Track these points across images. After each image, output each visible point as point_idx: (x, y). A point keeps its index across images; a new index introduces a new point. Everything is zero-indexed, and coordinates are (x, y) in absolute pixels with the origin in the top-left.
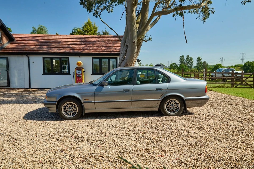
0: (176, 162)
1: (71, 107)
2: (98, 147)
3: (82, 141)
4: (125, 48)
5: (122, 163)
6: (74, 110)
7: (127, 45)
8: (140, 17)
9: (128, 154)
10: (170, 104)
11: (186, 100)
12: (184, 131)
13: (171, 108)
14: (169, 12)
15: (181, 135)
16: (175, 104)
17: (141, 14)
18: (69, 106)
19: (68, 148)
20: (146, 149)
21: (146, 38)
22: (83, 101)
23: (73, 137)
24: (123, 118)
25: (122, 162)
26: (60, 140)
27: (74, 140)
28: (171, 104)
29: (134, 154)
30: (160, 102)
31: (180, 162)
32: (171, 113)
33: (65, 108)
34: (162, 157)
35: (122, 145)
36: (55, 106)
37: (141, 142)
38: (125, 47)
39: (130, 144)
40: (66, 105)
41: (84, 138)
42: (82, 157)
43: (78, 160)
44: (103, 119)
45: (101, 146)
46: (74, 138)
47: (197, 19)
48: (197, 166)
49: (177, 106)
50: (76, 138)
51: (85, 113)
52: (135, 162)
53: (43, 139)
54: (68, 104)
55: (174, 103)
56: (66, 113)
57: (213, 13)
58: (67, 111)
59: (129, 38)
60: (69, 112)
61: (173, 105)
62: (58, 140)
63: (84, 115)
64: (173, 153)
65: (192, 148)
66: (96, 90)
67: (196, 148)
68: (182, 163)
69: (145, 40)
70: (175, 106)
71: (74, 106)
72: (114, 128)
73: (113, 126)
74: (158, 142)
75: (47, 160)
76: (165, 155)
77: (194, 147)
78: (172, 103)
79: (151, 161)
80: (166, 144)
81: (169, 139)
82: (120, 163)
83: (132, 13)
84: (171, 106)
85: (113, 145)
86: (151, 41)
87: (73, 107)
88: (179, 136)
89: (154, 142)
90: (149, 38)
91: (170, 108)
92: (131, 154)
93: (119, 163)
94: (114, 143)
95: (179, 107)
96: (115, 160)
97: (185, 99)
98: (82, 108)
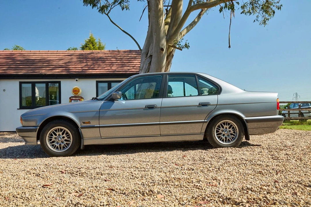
0: (237, 189)
1: (61, 135)
2: (105, 181)
3: (78, 176)
4: (147, 60)
5: (146, 195)
6: (66, 140)
7: (151, 56)
8: (170, 14)
9: (156, 186)
10: (221, 129)
11: (248, 121)
12: (247, 160)
13: (224, 135)
14: (214, 3)
15: (243, 163)
16: (231, 129)
17: (171, 10)
18: (57, 134)
19: (55, 183)
20: (186, 178)
21: (180, 45)
22: (81, 125)
23: (64, 171)
24: (146, 153)
25: (146, 193)
26: (41, 175)
27: (64, 175)
28: (223, 129)
29: (166, 185)
30: (205, 125)
31: (244, 188)
32: (224, 143)
33: (52, 138)
34: (213, 186)
35: (145, 178)
36: (35, 134)
37: (178, 173)
38: (149, 59)
39: (159, 175)
40: (53, 132)
41: (81, 172)
42: (79, 191)
43: (71, 195)
44: (114, 155)
45: (109, 179)
46: (65, 173)
47: (255, 21)
48: (274, 193)
49: (234, 132)
50: (68, 173)
51: (83, 145)
52: (168, 192)
53: (14, 175)
54: (56, 131)
55: (228, 127)
56: (53, 145)
57: (279, 8)
58: (53, 142)
59: (154, 46)
60: (57, 143)
61: (227, 130)
62: (37, 176)
63: (82, 148)
64: (232, 182)
65: (262, 177)
66: (102, 107)
67: (270, 176)
68: (248, 190)
69: (179, 47)
70: (230, 131)
71: (66, 134)
72: (131, 162)
73: (129, 160)
74: (206, 172)
75: (19, 196)
76: (218, 183)
77: (266, 175)
78: (225, 126)
79: (195, 191)
80: (219, 173)
81: (224, 168)
82: (143, 195)
83: (157, 5)
84: (223, 131)
85: (130, 178)
86: (188, 48)
87: (64, 135)
88: (240, 165)
89: (199, 173)
90: (186, 44)
91: (222, 134)
92: (162, 186)
93: (141, 195)
94: (133, 176)
95: (237, 134)
96: (133, 191)
97: (246, 120)
98: (78, 137)
